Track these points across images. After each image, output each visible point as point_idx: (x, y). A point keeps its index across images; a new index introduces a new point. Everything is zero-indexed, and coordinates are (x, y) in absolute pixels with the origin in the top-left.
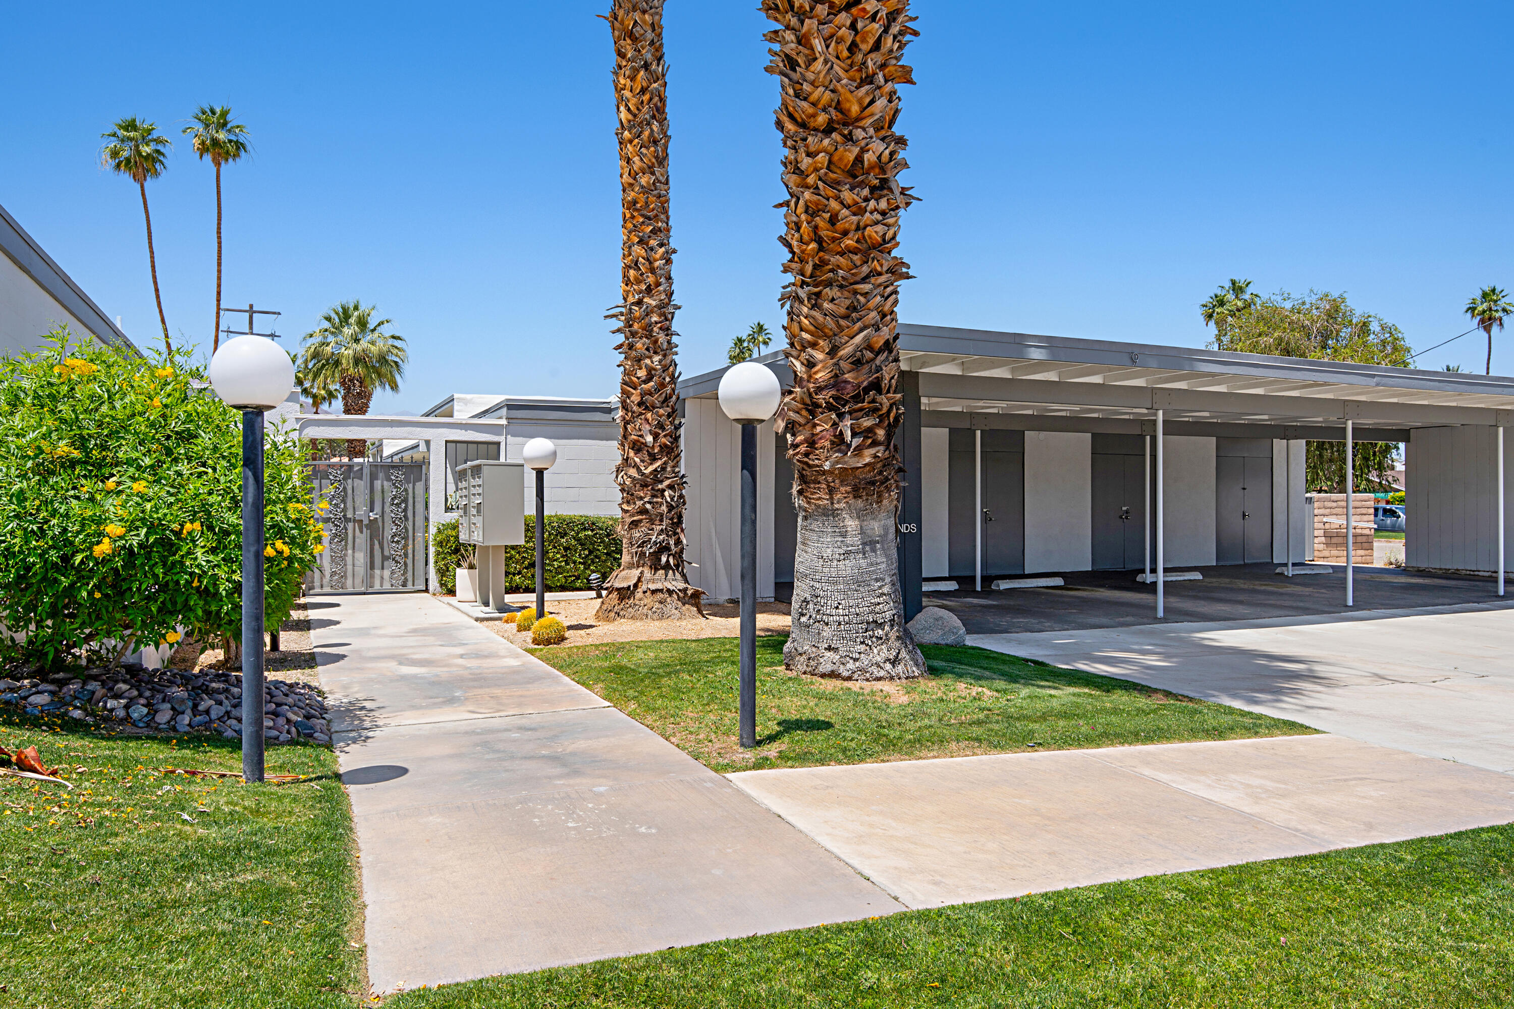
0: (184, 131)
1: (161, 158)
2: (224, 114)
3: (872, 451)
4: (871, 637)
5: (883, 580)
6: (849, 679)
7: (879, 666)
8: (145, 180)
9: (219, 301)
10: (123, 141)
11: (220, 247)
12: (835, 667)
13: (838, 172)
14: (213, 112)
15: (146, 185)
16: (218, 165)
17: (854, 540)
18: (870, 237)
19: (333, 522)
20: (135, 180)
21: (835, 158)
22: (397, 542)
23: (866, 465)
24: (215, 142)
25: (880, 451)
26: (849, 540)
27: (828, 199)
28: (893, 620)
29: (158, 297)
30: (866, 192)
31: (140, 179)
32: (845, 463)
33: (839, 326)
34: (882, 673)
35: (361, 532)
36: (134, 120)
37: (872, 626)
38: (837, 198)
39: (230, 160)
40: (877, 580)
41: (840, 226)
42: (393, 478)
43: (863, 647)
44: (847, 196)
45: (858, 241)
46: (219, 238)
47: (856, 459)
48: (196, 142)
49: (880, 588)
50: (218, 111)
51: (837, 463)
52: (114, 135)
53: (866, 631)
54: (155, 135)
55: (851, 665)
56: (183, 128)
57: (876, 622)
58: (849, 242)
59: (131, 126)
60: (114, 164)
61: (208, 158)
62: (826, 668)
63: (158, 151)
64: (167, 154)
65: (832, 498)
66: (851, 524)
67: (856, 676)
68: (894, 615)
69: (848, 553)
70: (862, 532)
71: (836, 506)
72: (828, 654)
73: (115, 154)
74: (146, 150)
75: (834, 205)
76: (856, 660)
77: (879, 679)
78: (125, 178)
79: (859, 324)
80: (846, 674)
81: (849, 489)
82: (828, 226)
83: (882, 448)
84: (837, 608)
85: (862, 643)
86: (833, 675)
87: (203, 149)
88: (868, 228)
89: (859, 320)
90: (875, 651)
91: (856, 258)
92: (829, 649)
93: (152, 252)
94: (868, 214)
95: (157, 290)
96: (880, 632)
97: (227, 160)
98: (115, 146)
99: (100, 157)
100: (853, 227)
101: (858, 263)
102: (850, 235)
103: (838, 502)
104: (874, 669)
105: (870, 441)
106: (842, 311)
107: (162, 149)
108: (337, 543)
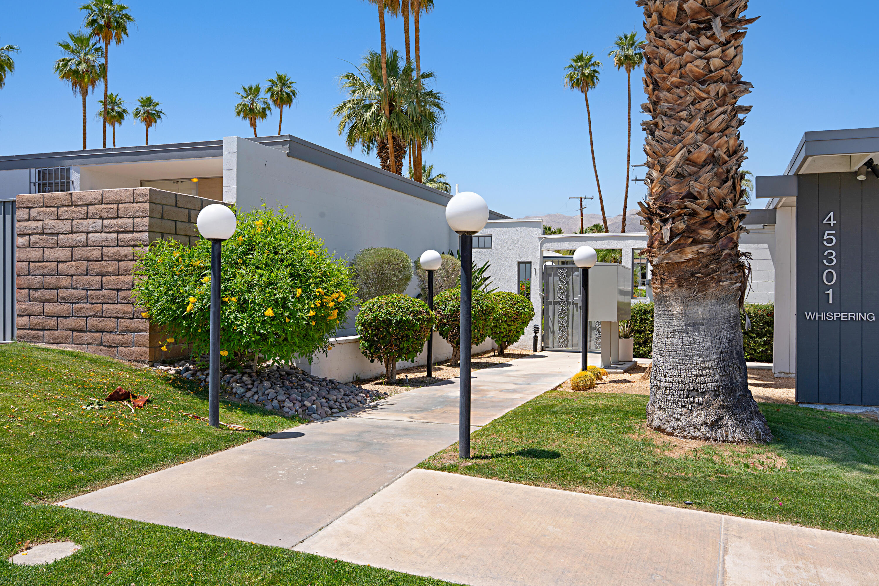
0: (609, 55)
1: (597, 75)
2: (633, 37)
3: (696, 248)
4: (692, 403)
5: (707, 356)
6: (671, 434)
7: (695, 427)
8: (588, 90)
9: (629, 160)
10: (575, 69)
11: (629, 125)
12: (661, 423)
13: (668, 23)
14: (626, 37)
15: (588, 93)
16: (629, 71)
17: (679, 322)
18: (691, 71)
20: (582, 92)
21: (664, 14)
23: (688, 260)
24: (627, 57)
25: (705, 249)
26: (674, 322)
27: (658, 48)
28: (718, 391)
29: (594, 163)
30: (685, 35)
31: (585, 91)
32: (670, 258)
33: (664, 149)
34: (698, 434)
35: (577, 311)
36: (582, 55)
37: (694, 393)
38: (664, 46)
39: (636, 66)
40: (699, 356)
41: (667, 67)
43: (684, 410)
44: (671, 42)
45: (680, 78)
46: (629, 119)
47: (679, 255)
48: (615, 60)
49: (703, 362)
50: (629, 36)
51: (665, 258)
52: (571, 66)
53: (688, 397)
54: (593, 61)
55: (673, 423)
56: (608, 53)
57: (697, 390)
58: (674, 79)
59: (580, 58)
60: (571, 84)
61: (623, 68)
62: (656, 423)
63: (595, 71)
64: (600, 72)
65: (662, 288)
66: (677, 309)
67: (676, 433)
68: (719, 387)
69: (673, 332)
70: (685, 315)
71: (665, 294)
72: (658, 413)
73: (571, 78)
74: (587, 71)
75: (662, 51)
76: (678, 420)
77: (695, 438)
78: (577, 92)
79: (680, 145)
80: (669, 430)
81: (674, 279)
82: (659, 69)
83: (706, 246)
84: (665, 376)
85: (684, 406)
86: (659, 429)
87: (620, 63)
88: (689, 64)
89: (680, 141)
90: (695, 414)
91: (678, 91)
92: (660, 408)
93: (591, 135)
94: (687, 53)
95: (594, 158)
96: (701, 399)
97: (634, 67)
98: (571, 73)
99: (563, 82)
100: (677, 66)
101: (683, 94)
102: (673, 74)
103: (667, 290)
104: (691, 430)
105: (690, 240)
106: (670, 135)
107: (596, 68)
108: (563, 318)
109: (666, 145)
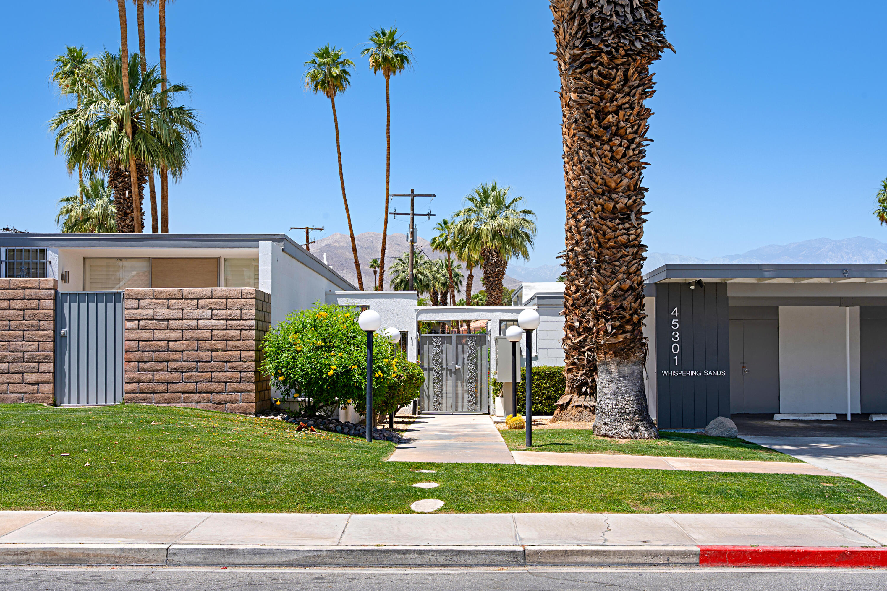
0: (363, 53)
1: (347, 76)
2: (392, 34)
3: (624, 335)
4: (623, 419)
5: (630, 394)
6: (612, 437)
7: (625, 432)
8: (335, 95)
9: (388, 189)
10: (319, 66)
11: (389, 144)
12: (606, 432)
13: (607, 212)
14: (384, 34)
15: (336, 99)
16: (388, 76)
17: (615, 375)
18: (620, 241)
19: (435, 371)
20: (328, 97)
21: (605, 207)
22: (471, 383)
23: (620, 342)
24: (385, 59)
25: (628, 336)
26: (613, 376)
27: (602, 225)
28: (636, 412)
29: (343, 189)
30: (617, 221)
31: (331, 95)
32: (610, 341)
33: (607, 281)
34: (627, 435)
35: (451, 376)
36: (327, 49)
37: (624, 414)
38: (605, 225)
39: (397, 72)
40: (626, 394)
41: (607, 237)
42: (469, 343)
43: (619, 423)
44: (609, 224)
45: (615, 243)
46: (388, 137)
47: (615, 339)
48: (371, 60)
49: (628, 397)
50: (387, 32)
51: (607, 341)
52: (313, 62)
53: (621, 416)
54: (342, 59)
55: (613, 431)
56: (362, 51)
57: (625, 412)
58: (611, 243)
59: (325, 53)
60: (313, 86)
61: (380, 72)
62: (603, 432)
63: (344, 71)
64: (350, 73)
65: (605, 357)
66: (614, 368)
67: (615, 436)
68: (636, 410)
69: (612, 381)
70: (619, 371)
71: (607, 360)
72: (604, 426)
73: (314, 77)
74: (336, 71)
75: (604, 227)
76: (616, 429)
77: (625, 438)
78: (321, 94)
79: (615, 280)
80: (611, 435)
81: (612, 352)
82: (602, 237)
83: (629, 334)
84: (608, 406)
85: (619, 421)
86: (606, 435)
87: (377, 66)
88: (619, 237)
89: (615, 278)
90: (625, 425)
91: (614, 250)
92: (605, 424)
93: (339, 153)
94: (618, 231)
95: (343, 184)
96: (628, 417)
97: (394, 72)
98: (314, 71)
99: (303, 81)
100: (613, 237)
101: (616, 252)
102: (611, 241)
103: (608, 358)
104: (623, 434)
105: (621, 331)
106: (609, 274)
107: (347, 69)
108: (437, 383)
109: (608, 279)
